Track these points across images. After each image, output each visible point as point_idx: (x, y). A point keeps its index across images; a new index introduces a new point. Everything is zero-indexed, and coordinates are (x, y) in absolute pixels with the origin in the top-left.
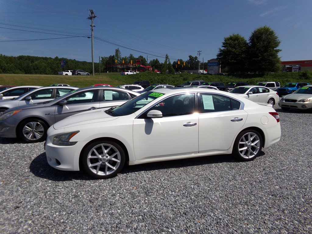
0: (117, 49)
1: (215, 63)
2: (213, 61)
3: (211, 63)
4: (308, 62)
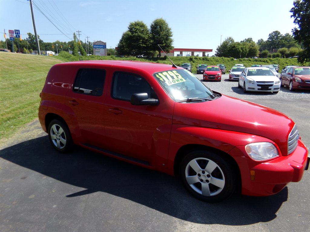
1: (101, 45)
2: (98, 43)
3: (97, 45)
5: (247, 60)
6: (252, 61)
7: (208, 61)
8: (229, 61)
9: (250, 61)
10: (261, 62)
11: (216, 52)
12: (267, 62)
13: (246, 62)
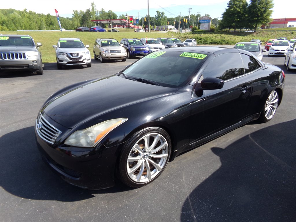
0: (93, 3)
1: (206, 20)
2: (204, 18)
3: (202, 20)
4: (276, 20)
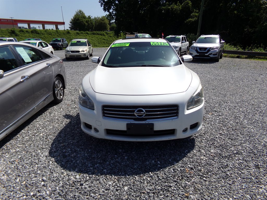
5: (85, 33)
6: (90, 34)
7: (38, 34)
8: (64, 34)
9: (88, 34)
10: (99, 35)
11: (70, 25)
12: (104, 35)
13: (84, 35)
